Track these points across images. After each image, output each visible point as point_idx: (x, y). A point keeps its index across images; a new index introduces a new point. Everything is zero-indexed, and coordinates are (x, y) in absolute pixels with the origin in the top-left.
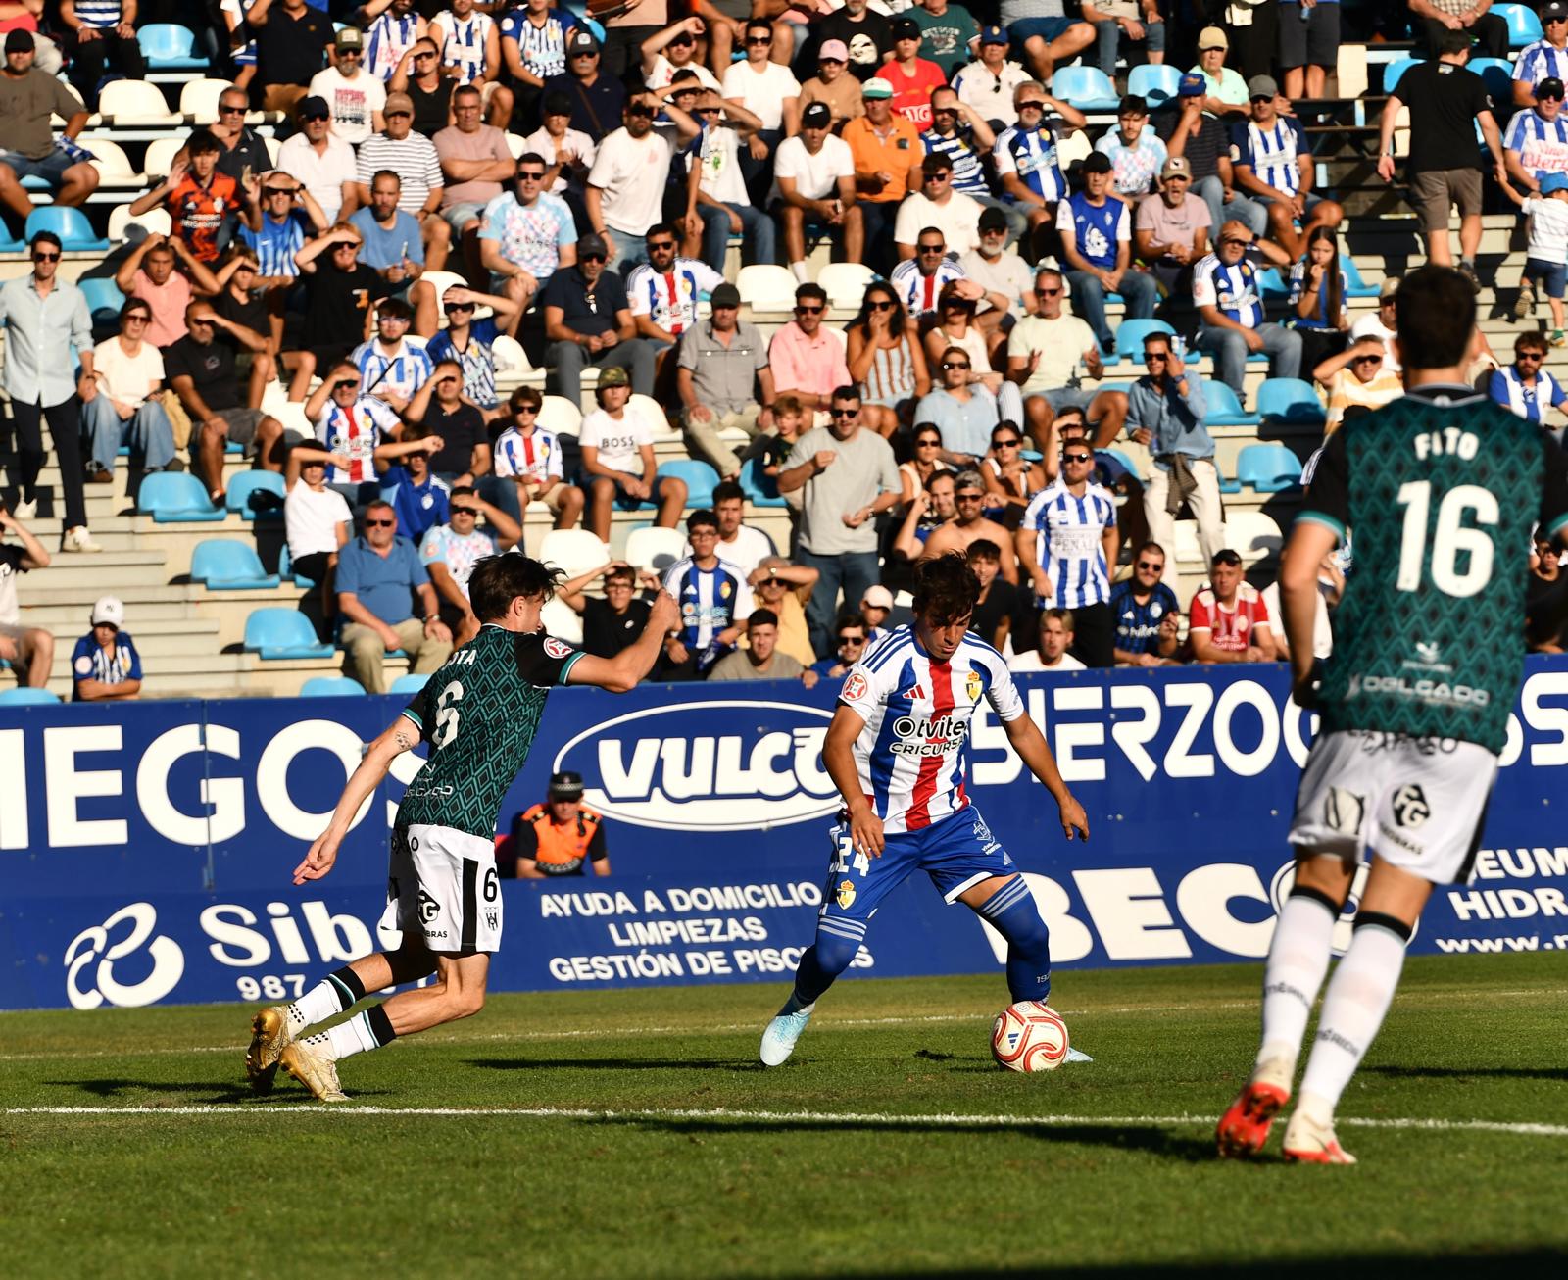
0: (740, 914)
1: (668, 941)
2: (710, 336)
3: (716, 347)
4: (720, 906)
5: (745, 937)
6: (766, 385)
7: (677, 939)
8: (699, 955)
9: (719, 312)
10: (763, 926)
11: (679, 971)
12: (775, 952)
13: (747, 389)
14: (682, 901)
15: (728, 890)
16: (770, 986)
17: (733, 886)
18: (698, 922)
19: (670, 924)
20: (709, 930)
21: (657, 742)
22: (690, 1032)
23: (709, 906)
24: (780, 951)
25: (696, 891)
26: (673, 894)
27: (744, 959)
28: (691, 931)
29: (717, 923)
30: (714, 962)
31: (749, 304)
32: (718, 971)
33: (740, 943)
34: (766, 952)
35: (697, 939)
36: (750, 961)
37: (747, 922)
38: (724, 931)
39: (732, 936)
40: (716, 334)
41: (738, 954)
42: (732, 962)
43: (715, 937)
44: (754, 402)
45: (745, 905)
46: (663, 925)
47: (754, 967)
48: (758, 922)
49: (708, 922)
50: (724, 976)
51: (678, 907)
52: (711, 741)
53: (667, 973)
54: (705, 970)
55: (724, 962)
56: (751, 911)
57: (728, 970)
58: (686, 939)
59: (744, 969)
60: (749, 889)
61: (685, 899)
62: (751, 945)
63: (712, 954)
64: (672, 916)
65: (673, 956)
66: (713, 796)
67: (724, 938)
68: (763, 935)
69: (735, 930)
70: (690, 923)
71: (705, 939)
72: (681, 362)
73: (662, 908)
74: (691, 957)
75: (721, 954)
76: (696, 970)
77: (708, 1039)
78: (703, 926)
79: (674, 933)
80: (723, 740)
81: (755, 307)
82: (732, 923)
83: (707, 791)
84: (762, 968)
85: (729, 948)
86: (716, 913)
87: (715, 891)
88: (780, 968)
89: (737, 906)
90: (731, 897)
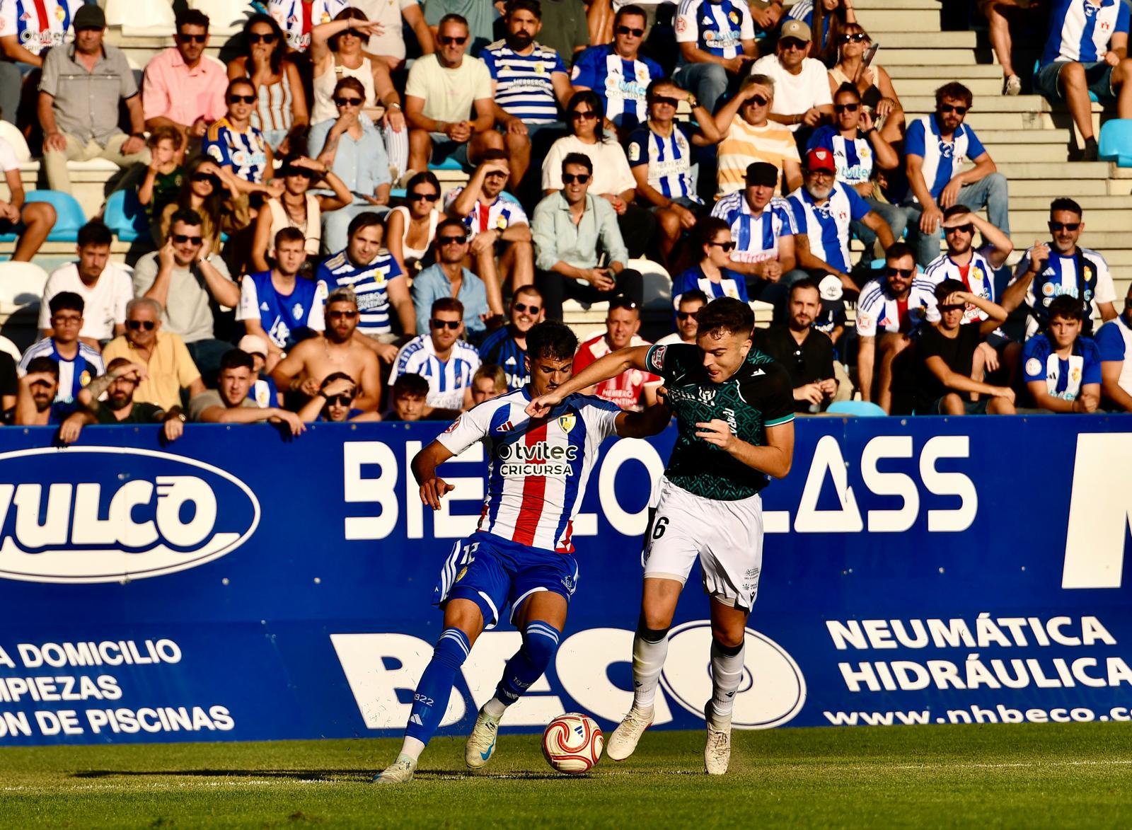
0: (93, 672)
1: (17, 699)
2: (73, 59)
3: (79, 71)
4: (73, 663)
5: (99, 696)
6: (135, 111)
7: (27, 697)
8: (49, 715)
9: (83, 34)
10: (118, 684)
11: (27, 731)
12: (130, 713)
13: (113, 117)
14: (32, 656)
15: (82, 646)
16: (125, 747)
17: (87, 642)
18: (50, 680)
19: (19, 681)
20: (60, 688)
21: (10, 488)
22: (44, 792)
23: (61, 663)
24: (135, 712)
25: (47, 647)
26: (23, 648)
27: (97, 719)
28: (41, 688)
29: (70, 681)
30: (65, 722)
31: (118, 28)
32: (68, 731)
33: (93, 703)
34: (121, 712)
35: (46, 697)
36: (103, 722)
37: (101, 680)
38: (76, 689)
39: (84, 695)
40: (78, 56)
41: (91, 714)
42: (84, 722)
43: (67, 695)
44: (119, 130)
45: (99, 662)
46: (11, 681)
47: (107, 728)
48: (113, 680)
49: (60, 680)
50: (75, 736)
51: (28, 663)
52: (68, 488)
53: (14, 733)
54: (55, 730)
55: (75, 722)
56: (106, 669)
57: (80, 731)
58: (36, 697)
59: (96, 730)
60: (105, 645)
61: (35, 654)
62: (105, 704)
63: (63, 714)
64: (22, 671)
65: (21, 715)
66: (69, 546)
67: (76, 697)
68: (118, 694)
69: (88, 688)
70: (40, 681)
71: (56, 697)
72: (42, 86)
73: (11, 664)
74: (40, 716)
75: (72, 713)
76: (46, 731)
77: (65, 798)
78: (54, 683)
79: (23, 690)
80: (82, 488)
81: (125, 31)
82: (85, 681)
83: (62, 540)
84: (116, 729)
85: (80, 708)
86: (69, 669)
87: (68, 646)
88: (135, 729)
89: (91, 663)
90: (85, 653)
